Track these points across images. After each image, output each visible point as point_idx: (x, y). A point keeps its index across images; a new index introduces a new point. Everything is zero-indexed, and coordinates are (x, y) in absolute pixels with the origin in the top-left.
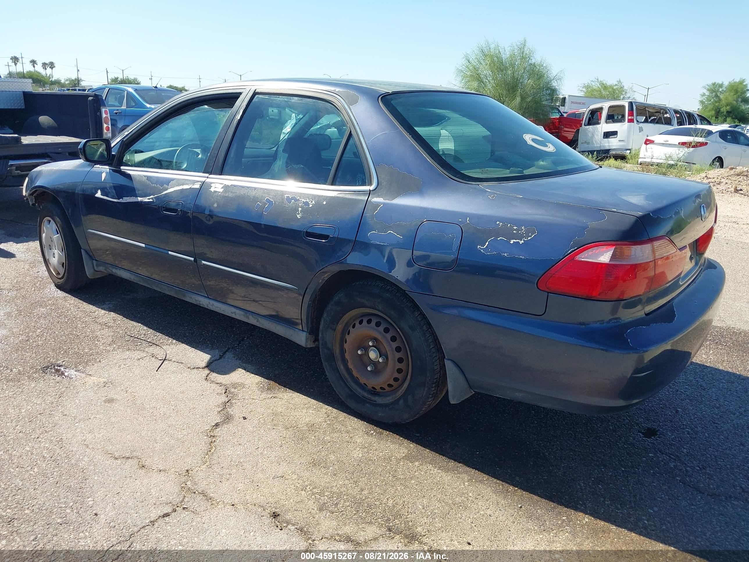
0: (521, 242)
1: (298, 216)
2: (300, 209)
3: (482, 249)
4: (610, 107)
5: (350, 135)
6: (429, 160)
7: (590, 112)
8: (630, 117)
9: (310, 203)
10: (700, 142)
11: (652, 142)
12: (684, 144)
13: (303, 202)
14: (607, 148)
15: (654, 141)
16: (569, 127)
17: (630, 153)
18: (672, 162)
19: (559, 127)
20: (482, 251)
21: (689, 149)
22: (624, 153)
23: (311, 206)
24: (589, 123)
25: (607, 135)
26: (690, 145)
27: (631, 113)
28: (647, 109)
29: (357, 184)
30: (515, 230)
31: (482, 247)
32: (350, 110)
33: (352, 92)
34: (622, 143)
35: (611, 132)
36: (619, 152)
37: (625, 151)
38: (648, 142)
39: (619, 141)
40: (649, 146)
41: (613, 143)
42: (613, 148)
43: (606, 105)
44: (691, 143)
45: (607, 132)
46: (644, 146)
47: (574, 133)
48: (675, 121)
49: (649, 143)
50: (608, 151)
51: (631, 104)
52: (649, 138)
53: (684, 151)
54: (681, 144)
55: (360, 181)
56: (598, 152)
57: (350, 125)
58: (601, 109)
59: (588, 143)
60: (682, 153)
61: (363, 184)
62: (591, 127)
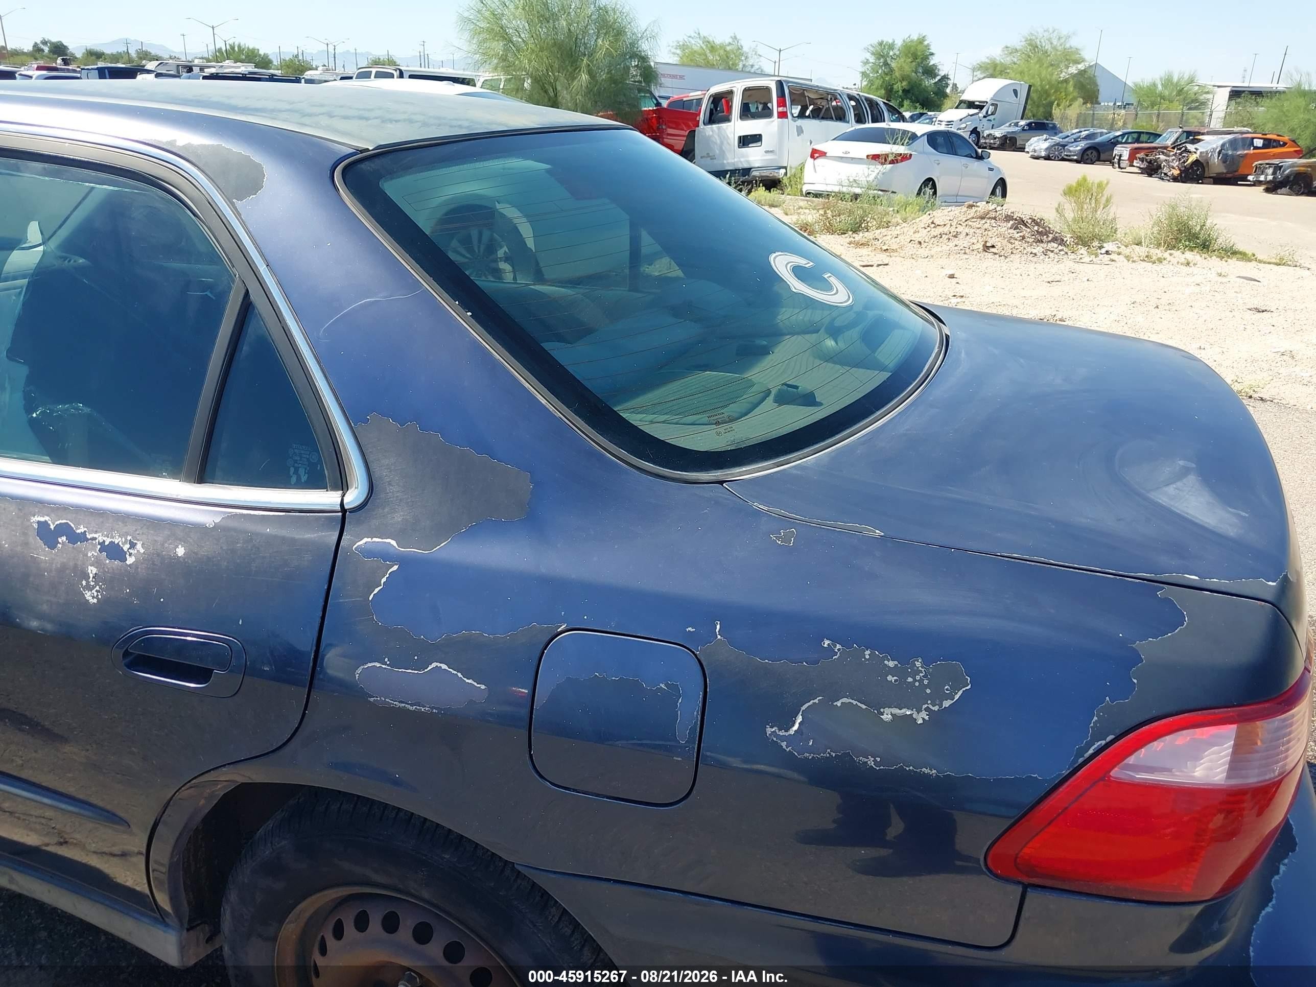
0: (921, 717)
1: (88, 595)
2: (92, 570)
3: (783, 738)
4: (745, 90)
5: (247, 306)
6: (544, 401)
7: (712, 99)
8: (781, 109)
9: (126, 547)
10: (901, 154)
11: (823, 154)
12: (875, 157)
13: (102, 544)
14: (746, 166)
15: (826, 153)
16: (674, 126)
17: (786, 174)
18: (858, 191)
19: (658, 129)
20: (784, 744)
21: (885, 166)
22: (776, 174)
23: (130, 560)
24: (711, 120)
25: (746, 141)
26: (886, 160)
27: (781, 103)
28: (806, 94)
29: (294, 479)
30: (892, 671)
31: (782, 733)
32: (238, 214)
33: (236, 148)
34: (770, 157)
35: (751, 136)
36: (766, 173)
37: (776, 171)
38: (816, 155)
39: (767, 152)
40: (820, 161)
41: (754, 157)
42: (757, 165)
43: (738, 87)
44: (887, 155)
45: (743, 136)
46: (810, 160)
47: (685, 138)
48: (851, 115)
49: (817, 157)
50: (747, 171)
51: (780, 84)
52: (818, 147)
53: (876, 171)
54: (872, 159)
55: (302, 471)
56: (733, 172)
57: (239, 270)
58: (731, 92)
59: (713, 158)
60: (874, 175)
61: (315, 482)
62: (715, 126)
